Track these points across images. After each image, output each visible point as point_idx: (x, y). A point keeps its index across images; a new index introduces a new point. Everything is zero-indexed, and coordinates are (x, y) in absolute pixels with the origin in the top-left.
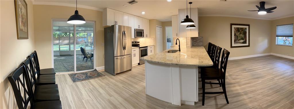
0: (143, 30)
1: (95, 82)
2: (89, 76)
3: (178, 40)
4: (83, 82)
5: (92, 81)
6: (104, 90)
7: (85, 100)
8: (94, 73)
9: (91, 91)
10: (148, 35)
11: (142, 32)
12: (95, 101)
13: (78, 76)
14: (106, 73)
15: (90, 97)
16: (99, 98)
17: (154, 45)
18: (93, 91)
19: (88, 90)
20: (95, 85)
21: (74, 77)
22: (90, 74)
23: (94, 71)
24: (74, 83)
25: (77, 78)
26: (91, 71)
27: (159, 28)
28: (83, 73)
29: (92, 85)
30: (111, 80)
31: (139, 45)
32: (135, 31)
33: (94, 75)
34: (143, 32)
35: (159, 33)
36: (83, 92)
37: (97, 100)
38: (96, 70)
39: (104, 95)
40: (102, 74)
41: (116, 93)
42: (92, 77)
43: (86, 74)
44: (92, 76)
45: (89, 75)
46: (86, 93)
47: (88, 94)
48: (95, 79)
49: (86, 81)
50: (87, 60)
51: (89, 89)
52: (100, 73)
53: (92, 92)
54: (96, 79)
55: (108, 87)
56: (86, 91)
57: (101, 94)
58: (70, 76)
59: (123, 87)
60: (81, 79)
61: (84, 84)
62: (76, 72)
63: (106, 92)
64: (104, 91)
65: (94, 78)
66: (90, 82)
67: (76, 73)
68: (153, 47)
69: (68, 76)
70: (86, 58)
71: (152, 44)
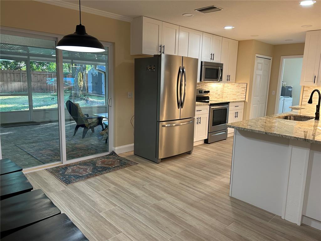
0: (222, 64)
1: (118, 177)
2: (101, 167)
3: (316, 92)
4: (91, 180)
5: (110, 175)
6: (142, 190)
7: (104, 212)
8: (111, 160)
9: (113, 194)
10: (232, 77)
11: (218, 70)
12: (128, 211)
13: (73, 171)
14: (138, 158)
15: (115, 205)
16: (134, 204)
17: (244, 101)
18: (118, 195)
19: (107, 193)
20: (119, 183)
21: (63, 173)
22: (103, 162)
23: (111, 156)
24: (70, 185)
25: (72, 174)
26: (102, 157)
27: (262, 61)
28: (85, 163)
29: (113, 183)
30: (152, 172)
31: (208, 98)
32: (203, 67)
33: (111, 165)
34: (222, 70)
35: (260, 72)
36: (96, 198)
37: (131, 208)
38: (113, 153)
39: (144, 198)
40: (129, 161)
41: (169, 194)
42: (110, 169)
43: (92, 163)
44: (107, 166)
45: (99, 164)
46: (103, 199)
47: (108, 200)
48: (117, 171)
49: (97, 177)
50: (85, 133)
51: (108, 191)
52: (124, 159)
53: (116, 196)
54: (119, 172)
55: (148, 184)
56: (102, 196)
57: (136, 197)
58: (51, 172)
59: (180, 183)
60: (84, 175)
61: (94, 184)
62: (65, 162)
63: (146, 193)
64: (142, 192)
65: (115, 170)
66: (107, 179)
67: (67, 165)
68: (241, 106)
69: (48, 174)
70: (81, 129)
71: (241, 98)
